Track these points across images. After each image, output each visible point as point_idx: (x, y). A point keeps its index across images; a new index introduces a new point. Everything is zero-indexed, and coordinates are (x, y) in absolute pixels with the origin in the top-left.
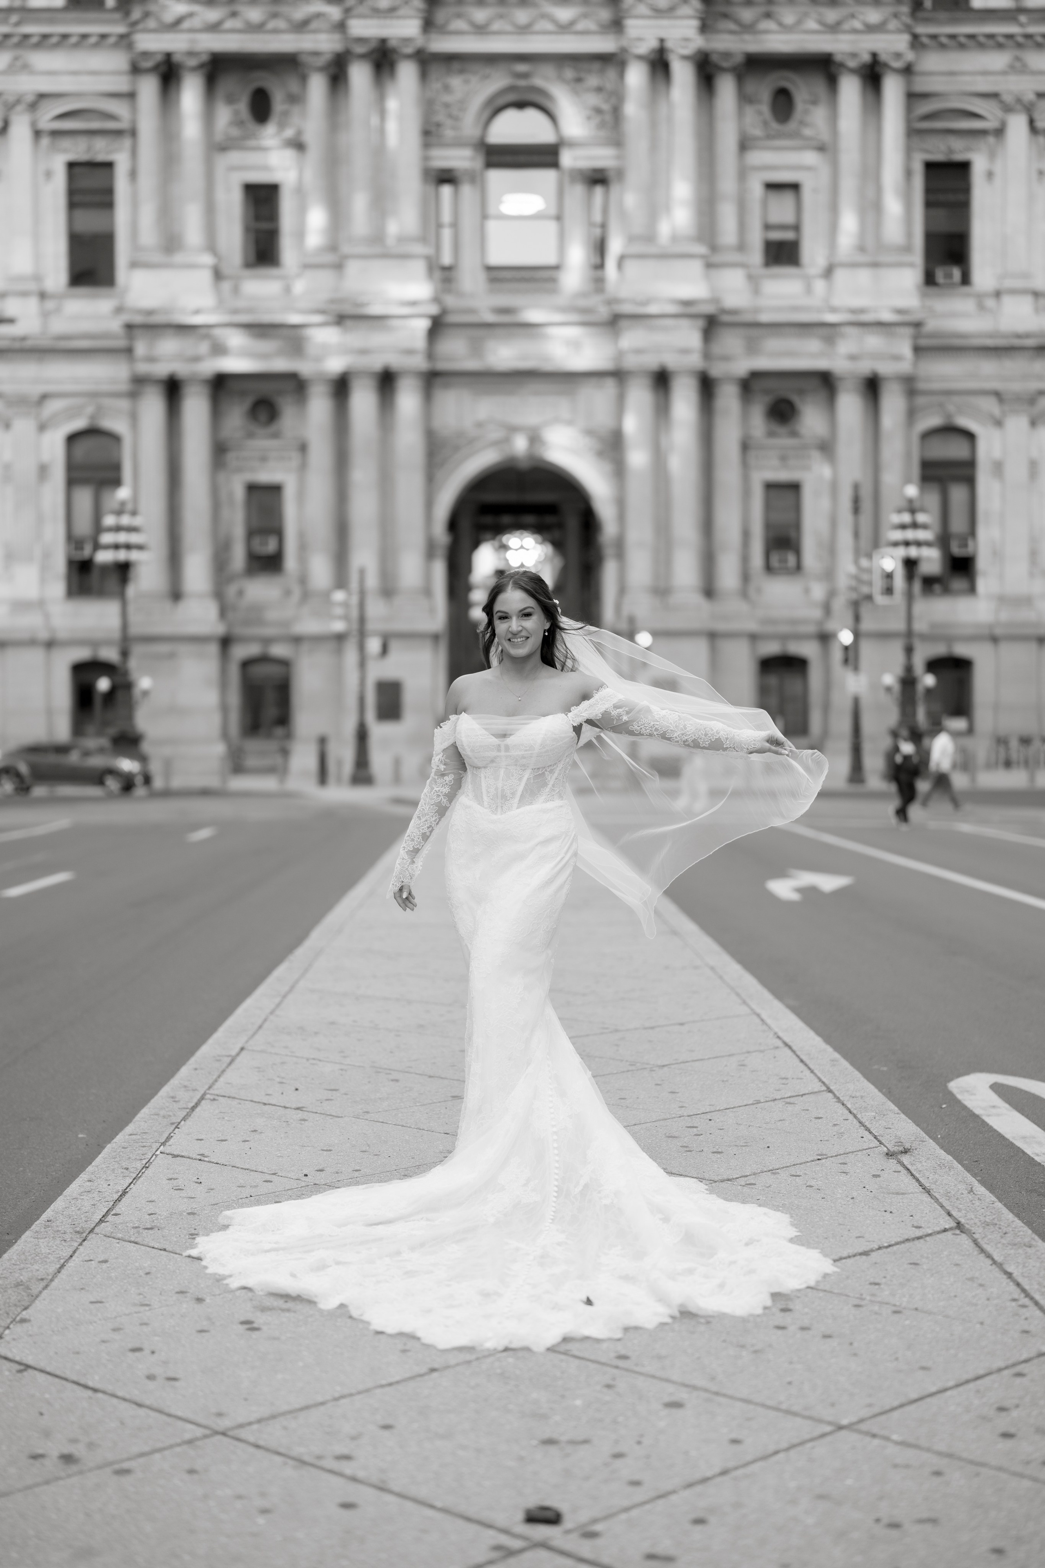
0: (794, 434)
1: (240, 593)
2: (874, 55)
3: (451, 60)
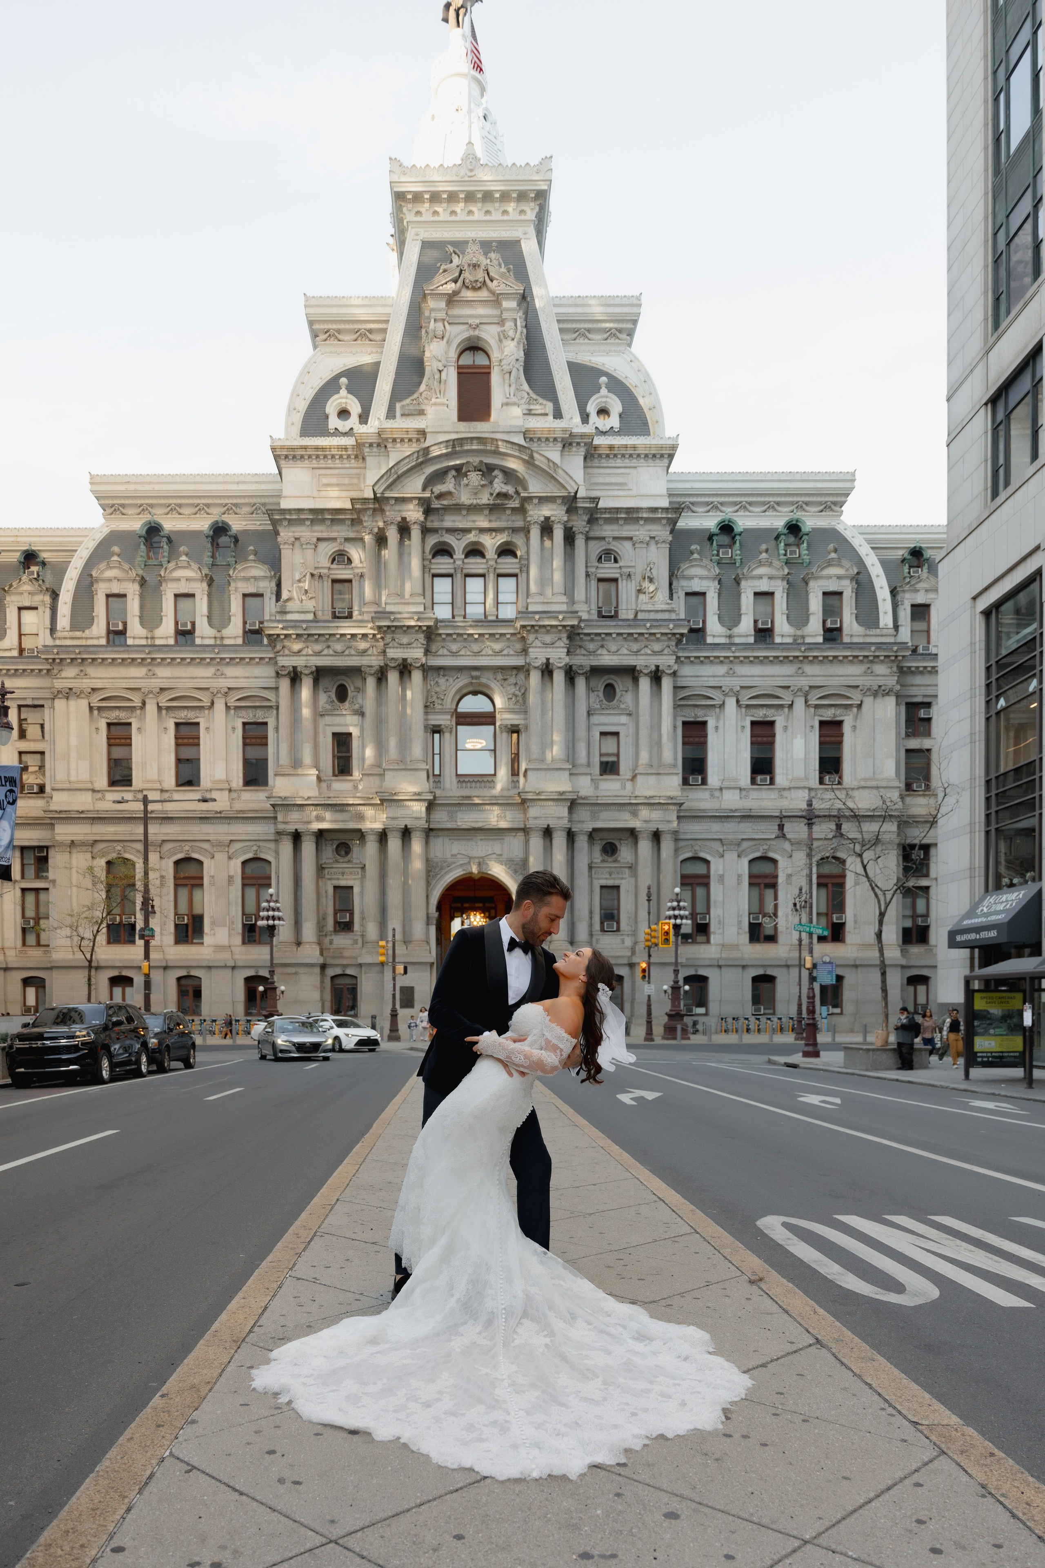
0: (616, 861)
1: (331, 942)
2: (657, 667)
3: (438, 668)
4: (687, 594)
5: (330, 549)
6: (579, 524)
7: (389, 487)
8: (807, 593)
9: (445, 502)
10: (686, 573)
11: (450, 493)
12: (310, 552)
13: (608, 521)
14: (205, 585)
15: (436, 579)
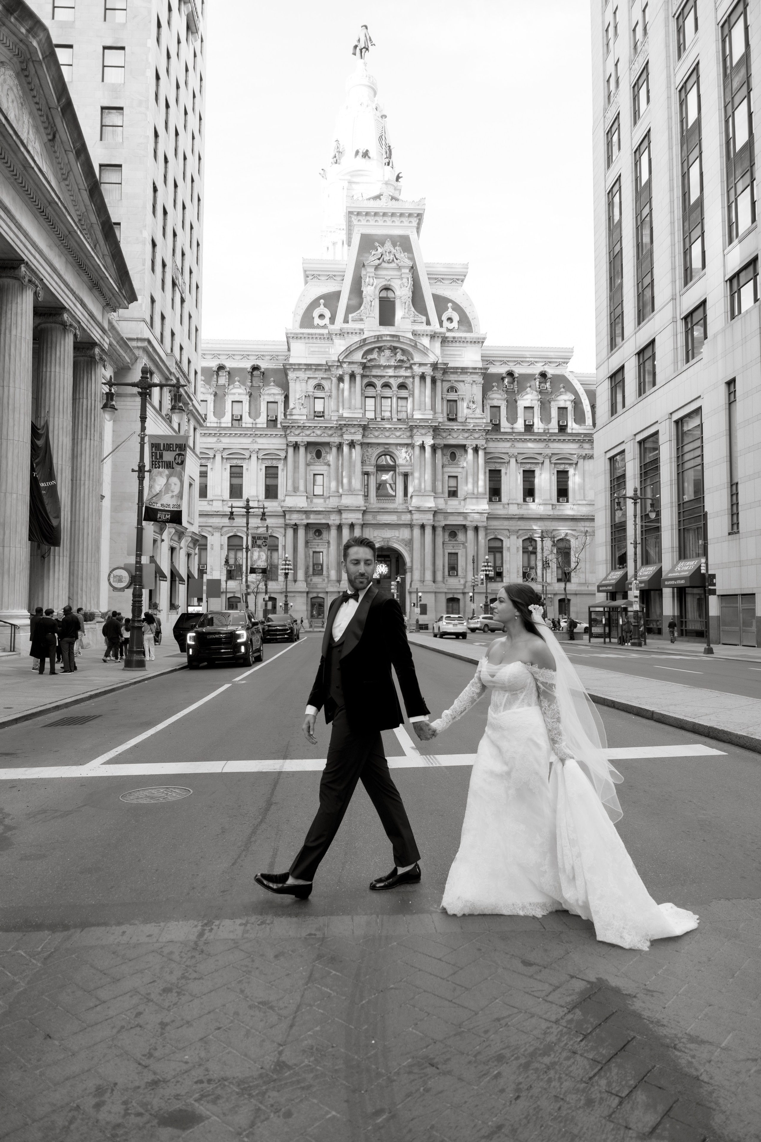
0: (456, 540)
1: (311, 580)
2: (477, 445)
3: (368, 444)
4: (491, 407)
5: (313, 382)
6: (439, 375)
7: (346, 357)
8: (550, 408)
9: (373, 363)
10: (490, 396)
11: (375, 359)
12: (304, 384)
13: (452, 373)
14: (248, 397)
15: (367, 399)
